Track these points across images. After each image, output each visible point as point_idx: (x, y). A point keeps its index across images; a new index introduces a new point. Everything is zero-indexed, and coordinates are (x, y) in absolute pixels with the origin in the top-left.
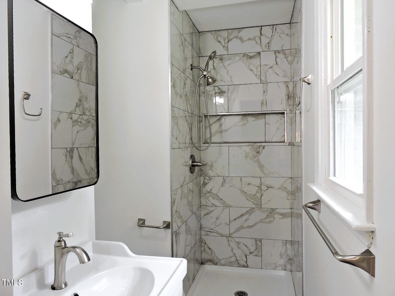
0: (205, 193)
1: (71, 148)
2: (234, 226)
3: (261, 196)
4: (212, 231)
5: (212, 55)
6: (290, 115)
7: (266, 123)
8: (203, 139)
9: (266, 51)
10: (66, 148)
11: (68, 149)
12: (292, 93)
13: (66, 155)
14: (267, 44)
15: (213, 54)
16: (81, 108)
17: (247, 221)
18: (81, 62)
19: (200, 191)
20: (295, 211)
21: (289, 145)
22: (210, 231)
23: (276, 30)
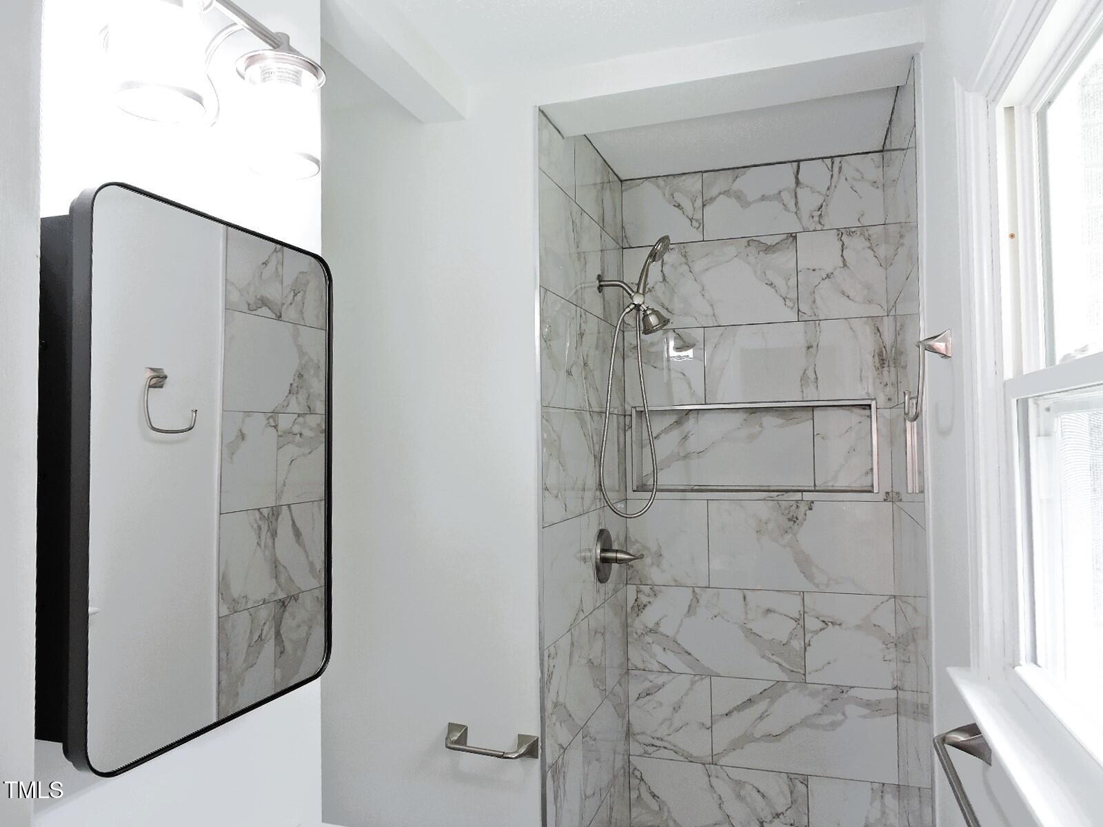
0: (639, 634)
1: (272, 507)
2: (727, 731)
3: (805, 648)
4: (658, 743)
5: (658, 248)
6: (886, 413)
7: (815, 434)
8: (635, 478)
9: (814, 231)
10: (259, 509)
11: (265, 512)
12: (891, 350)
13: (260, 528)
14: (815, 211)
15: (661, 244)
16: (302, 396)
17: (762, 720)
18: (303, 273)
19: (626, 626)
20: (906, 696)
21: (885, 500)
22: (655, 744)
23: (840, 172)
